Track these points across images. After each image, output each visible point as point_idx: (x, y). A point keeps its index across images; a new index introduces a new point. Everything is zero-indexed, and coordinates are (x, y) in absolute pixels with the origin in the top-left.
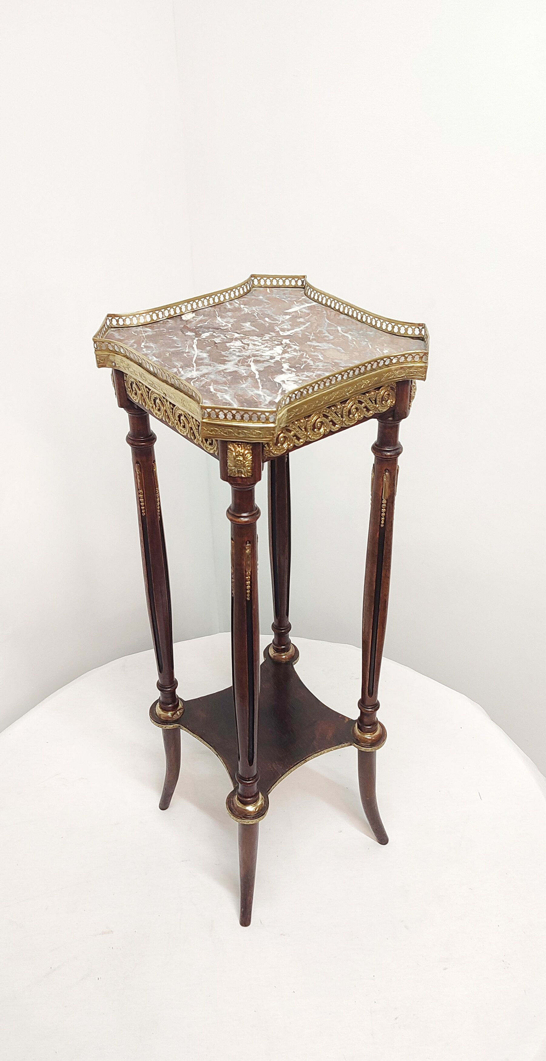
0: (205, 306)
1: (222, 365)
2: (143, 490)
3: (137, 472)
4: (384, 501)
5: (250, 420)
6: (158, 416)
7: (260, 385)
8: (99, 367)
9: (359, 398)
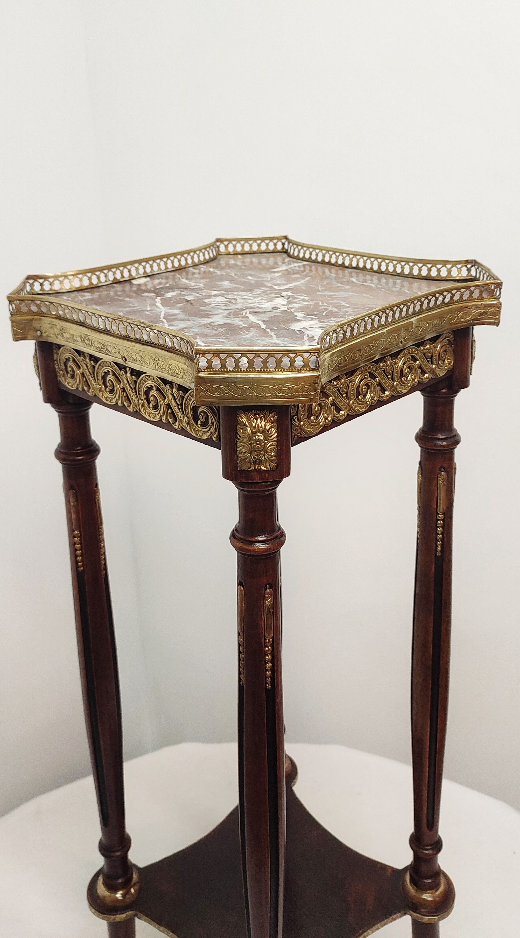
0: (161, 270)
1: (206, 319)
2: (80, 531)
3: (72, 504)
4: (441, 516)
5: (279, 366)
6: (111, 402)
7: (272, 334)
8: (16, 339)
9: (412, 352)
